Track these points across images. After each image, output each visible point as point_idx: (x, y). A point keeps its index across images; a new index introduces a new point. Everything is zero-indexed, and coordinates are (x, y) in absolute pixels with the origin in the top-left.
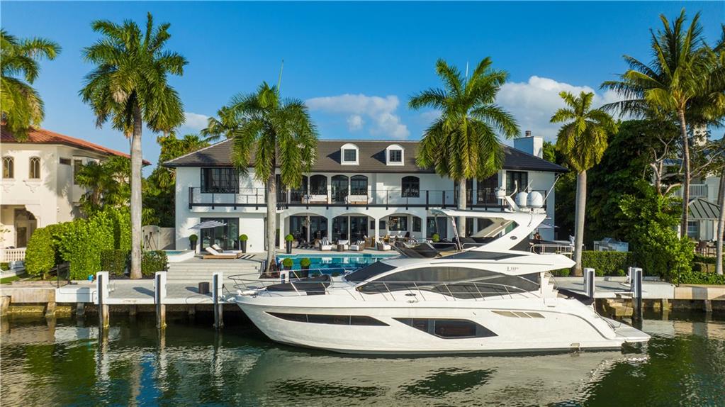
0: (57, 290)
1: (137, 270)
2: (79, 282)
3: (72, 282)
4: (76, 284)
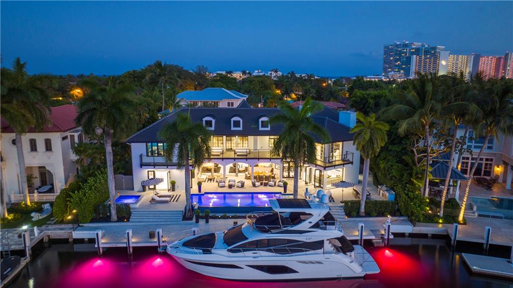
0: (73, 232)
1: (114, 217)
2: (84, 225)
3: (80, 225)
4: (82, 226)
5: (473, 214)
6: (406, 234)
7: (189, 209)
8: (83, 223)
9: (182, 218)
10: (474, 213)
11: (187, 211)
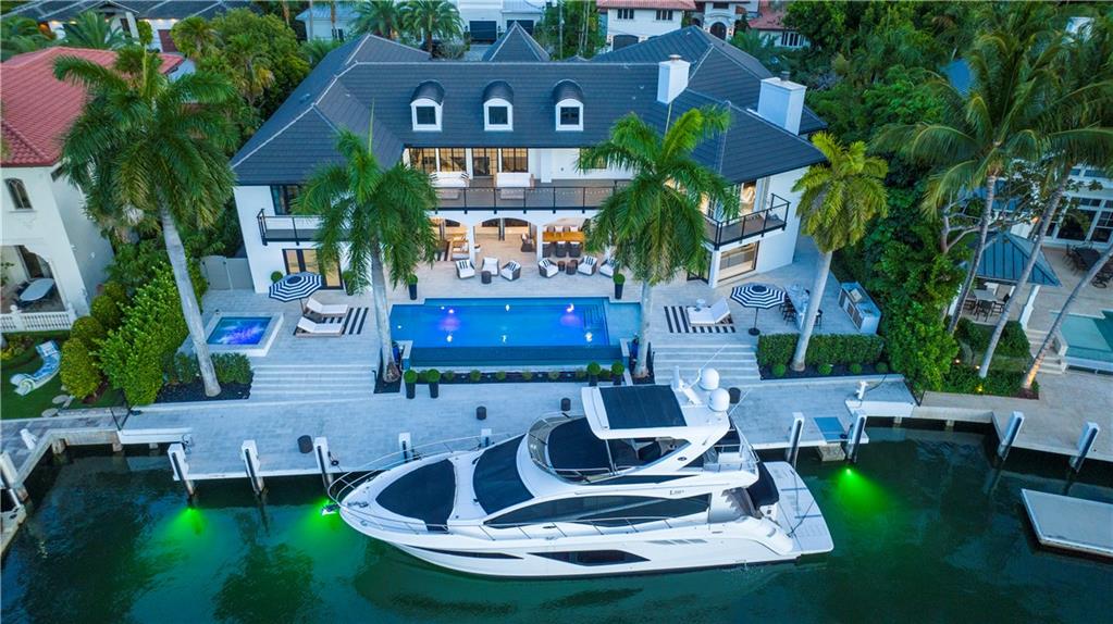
0: (119, 430)
1: (212, 386)
2: (142, 409)
3: (135, 409)
4: (139, 413)
5: (1057, 366)
6: (896, 421)
7: (390, 364)
8: (140, 405)
9: (373, 385)
10: (1059, 362)
11: (385, 368)
